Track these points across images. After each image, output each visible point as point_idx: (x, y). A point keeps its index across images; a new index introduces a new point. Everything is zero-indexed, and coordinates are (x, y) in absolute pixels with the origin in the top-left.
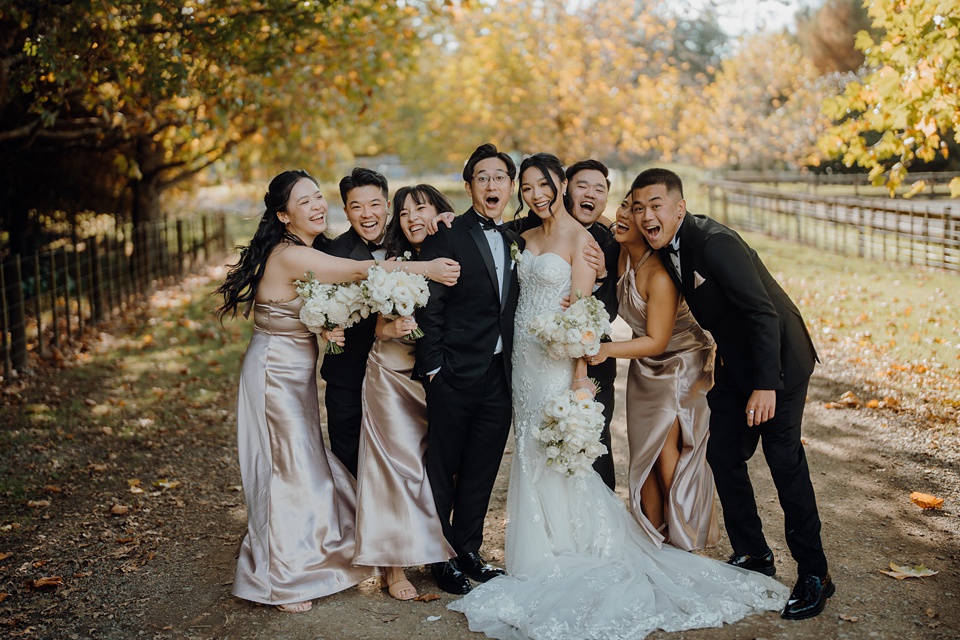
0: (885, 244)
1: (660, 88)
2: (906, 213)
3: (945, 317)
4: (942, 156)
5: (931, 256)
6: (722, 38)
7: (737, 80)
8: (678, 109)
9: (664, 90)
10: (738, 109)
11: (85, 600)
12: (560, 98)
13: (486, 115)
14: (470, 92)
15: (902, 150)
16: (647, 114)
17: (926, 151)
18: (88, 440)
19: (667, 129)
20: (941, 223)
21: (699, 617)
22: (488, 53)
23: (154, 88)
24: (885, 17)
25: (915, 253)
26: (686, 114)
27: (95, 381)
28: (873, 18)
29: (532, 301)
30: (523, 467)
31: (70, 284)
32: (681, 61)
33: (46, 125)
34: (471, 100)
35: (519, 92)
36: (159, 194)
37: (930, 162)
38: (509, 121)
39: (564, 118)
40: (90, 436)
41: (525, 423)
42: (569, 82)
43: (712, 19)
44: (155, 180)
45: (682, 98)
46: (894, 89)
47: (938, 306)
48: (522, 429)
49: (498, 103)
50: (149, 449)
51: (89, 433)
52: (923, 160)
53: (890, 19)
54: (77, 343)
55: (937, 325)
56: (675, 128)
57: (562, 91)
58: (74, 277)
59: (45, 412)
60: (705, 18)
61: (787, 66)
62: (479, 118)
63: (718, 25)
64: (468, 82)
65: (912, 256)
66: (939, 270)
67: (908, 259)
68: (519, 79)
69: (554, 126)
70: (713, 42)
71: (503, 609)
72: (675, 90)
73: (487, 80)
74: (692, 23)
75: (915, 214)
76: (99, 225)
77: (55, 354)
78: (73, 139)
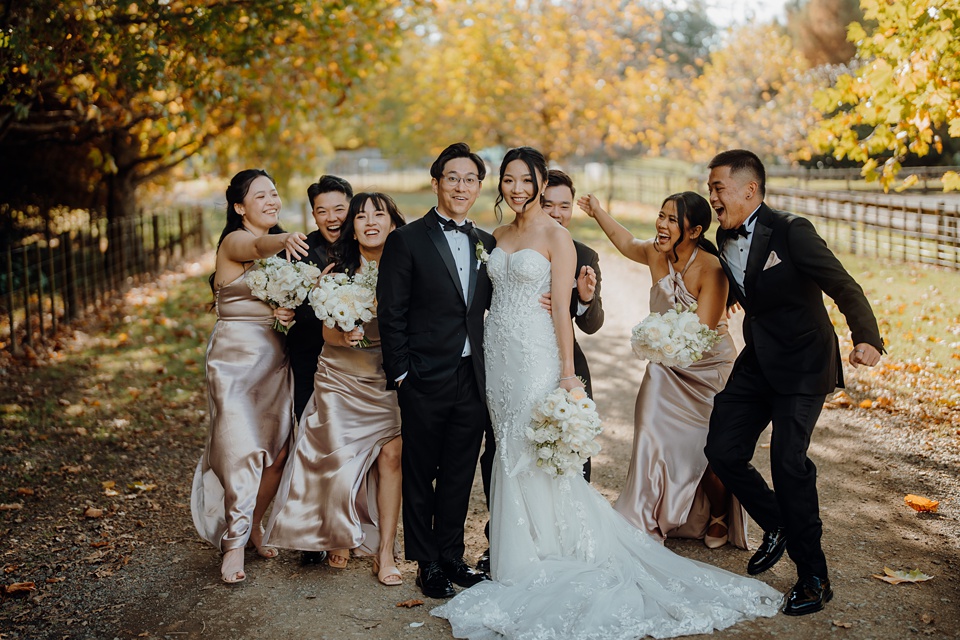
0: (877, 241)
1: (647, 81)
2: (899, 209)
3: (939, 315)
4: (936, 150)
5: (925, 252)
6: (710, 29)
7: (726, 72)
8: (666, 102)
9: (652, 83)
10: (728, 102)
11: (58, 606)
12: (545, 91)
13: (470, 108)
14: (453, 84)
15: (894, 145)
16: (634, 107)
17: (920, 145)
18: (62, 441)
19: (655, 123)
20: (934, 219)
21: (689, 623)
22: (472, 44)
23: (130, 81)
24: (878, 8)
25: (908, 249)
26: (674, 107)
27: (67, 381)
28: (865, 9)
29: (510, 299)
30: (506, 469)
31: (43, 281)
32: (669, 53)
33: (20, 117)
34: (454, 93)
35: (504, 84)
36: (134, 188)
37: (924, 157)
38: (494, 114)
39: (549, 111)
40: (63, 437)
41: (506, 424)
42: (555, 76)
43: (700, 10)
44: (130, 175)
45: (670, 91)
46: (887, 83)
47: (932, 304)
48: (504, 430)
49: (481, 95)
50: (124, 450)
51: (62, 434)
52: (916, 154)
53: (882, 11)
54: (50, 342)
55: (931, 323)
56: (663, 122)
57: (547, 83)
58: (47, 274)
59: (17, 412)
60: (693, 9)
61: (778, 59)
62: (462, 111)
63: (706, 16)
64: (451, 75)
65: (905, 253)
66: (933, 267)
67: (901, 255)
68: (503, 71)
69: (539, 119)
70: (702, 34)
71: (487, 615)
72: (663, 82)
73: (471, 72)
74: (680, 14)
75: (908, 210)
76: (73, 221)
77: (27, 352)
78: (47, 132)
